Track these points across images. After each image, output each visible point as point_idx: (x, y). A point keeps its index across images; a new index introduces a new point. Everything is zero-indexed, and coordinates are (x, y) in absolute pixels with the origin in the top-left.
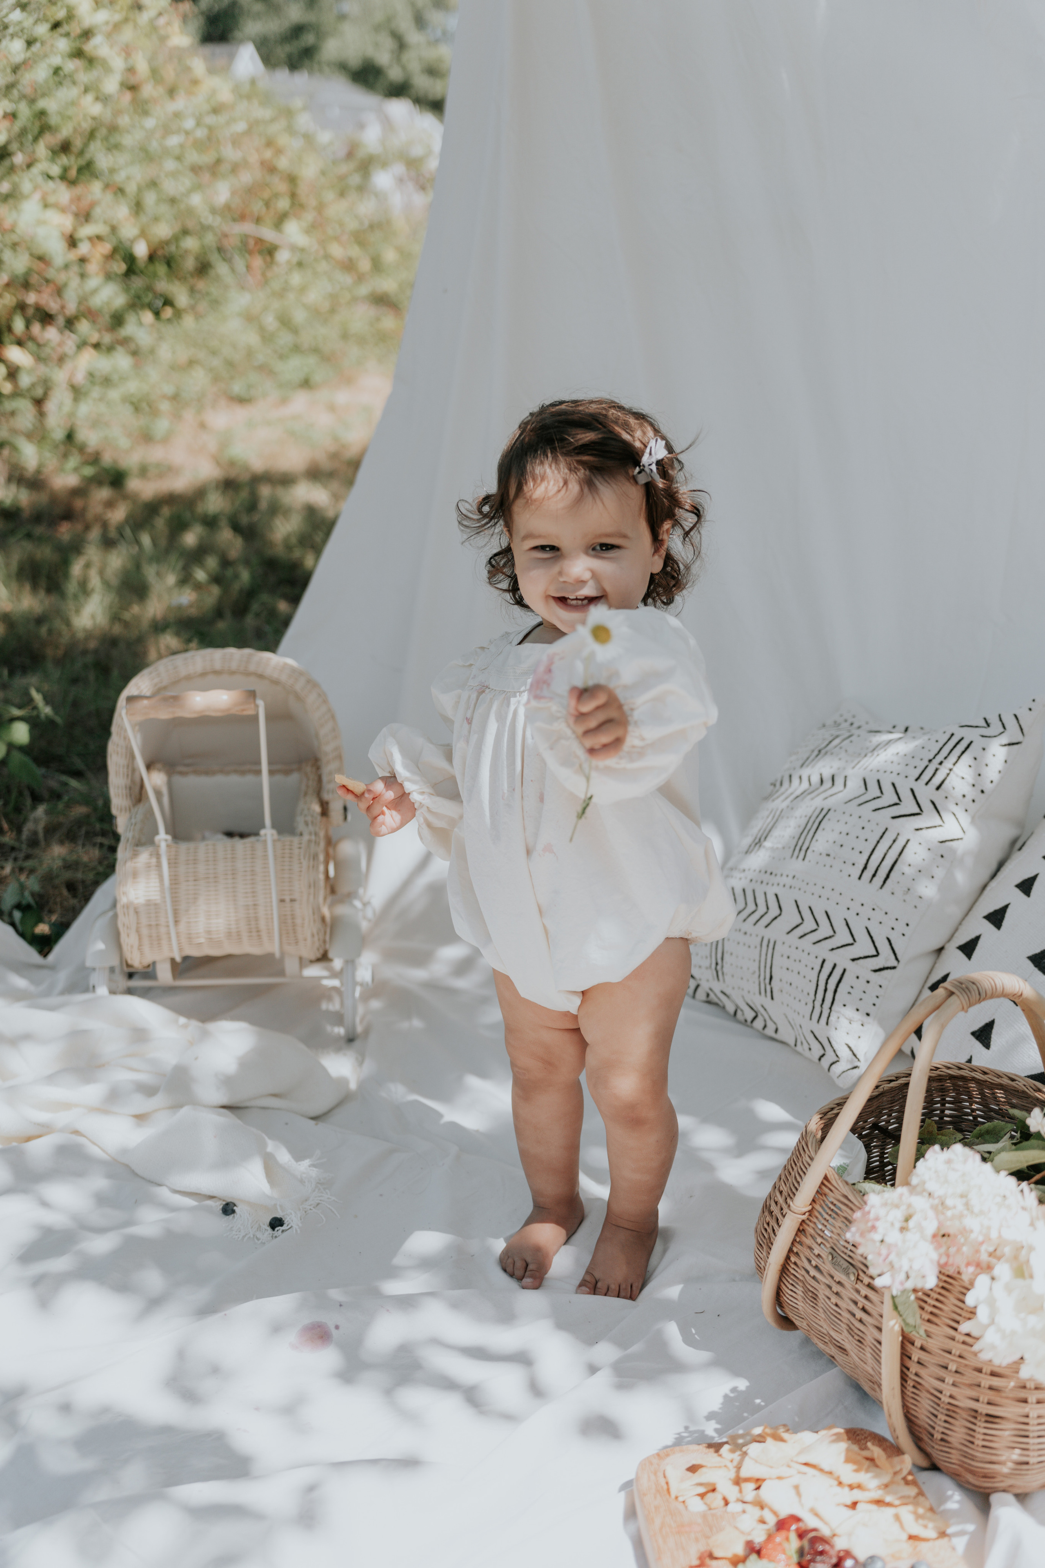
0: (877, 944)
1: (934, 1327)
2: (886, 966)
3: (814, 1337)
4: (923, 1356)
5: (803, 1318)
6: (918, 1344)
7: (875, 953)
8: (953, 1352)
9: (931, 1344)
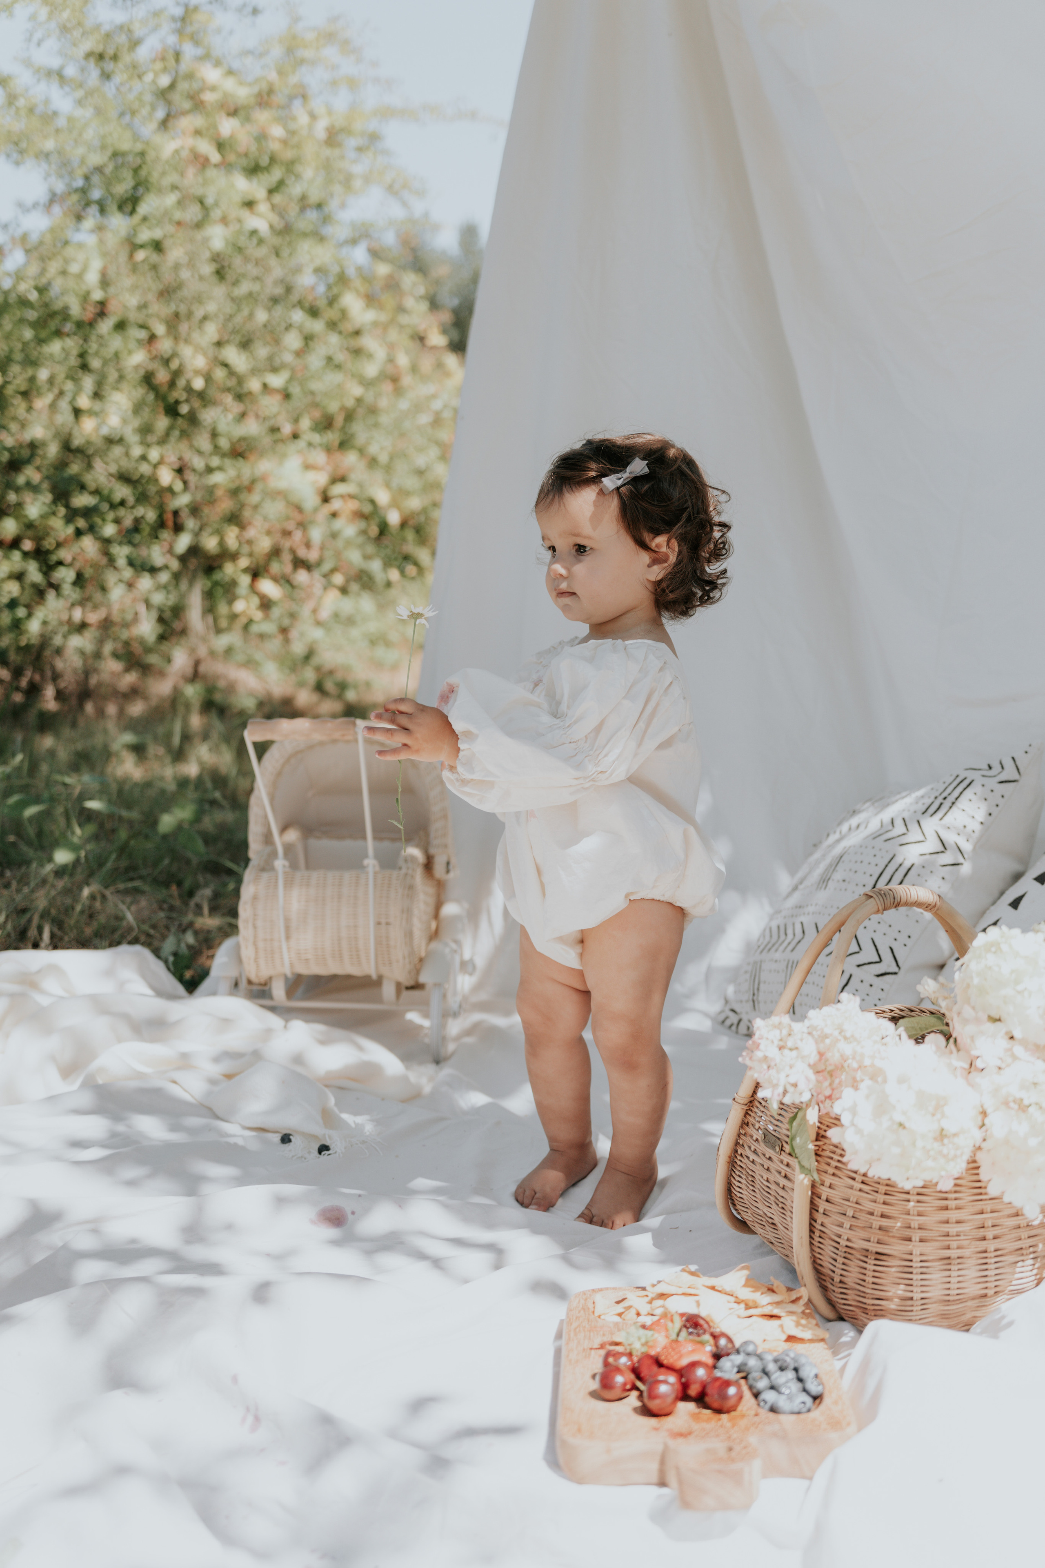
0: (880, 952)
1: (837, 1179)
2: (888, 971)
3: (756, 1225)
4: (827, 1206)
5: (747, 1208)
6: (824, 1197)
7: (878, 960)
8: (851, 1200)
9: (834, 1195)
